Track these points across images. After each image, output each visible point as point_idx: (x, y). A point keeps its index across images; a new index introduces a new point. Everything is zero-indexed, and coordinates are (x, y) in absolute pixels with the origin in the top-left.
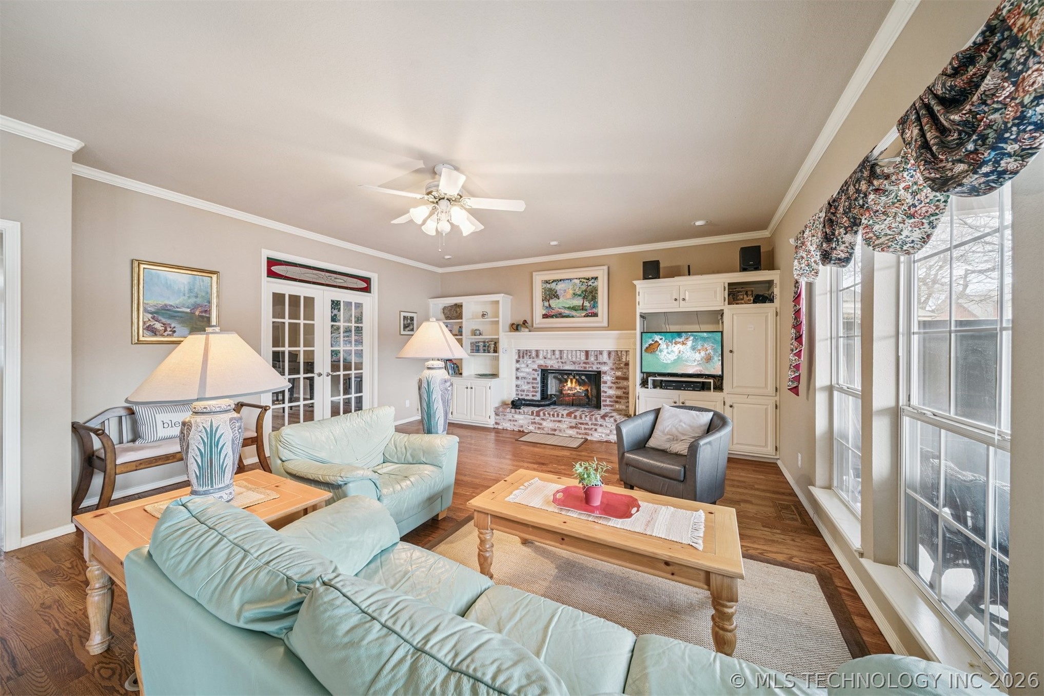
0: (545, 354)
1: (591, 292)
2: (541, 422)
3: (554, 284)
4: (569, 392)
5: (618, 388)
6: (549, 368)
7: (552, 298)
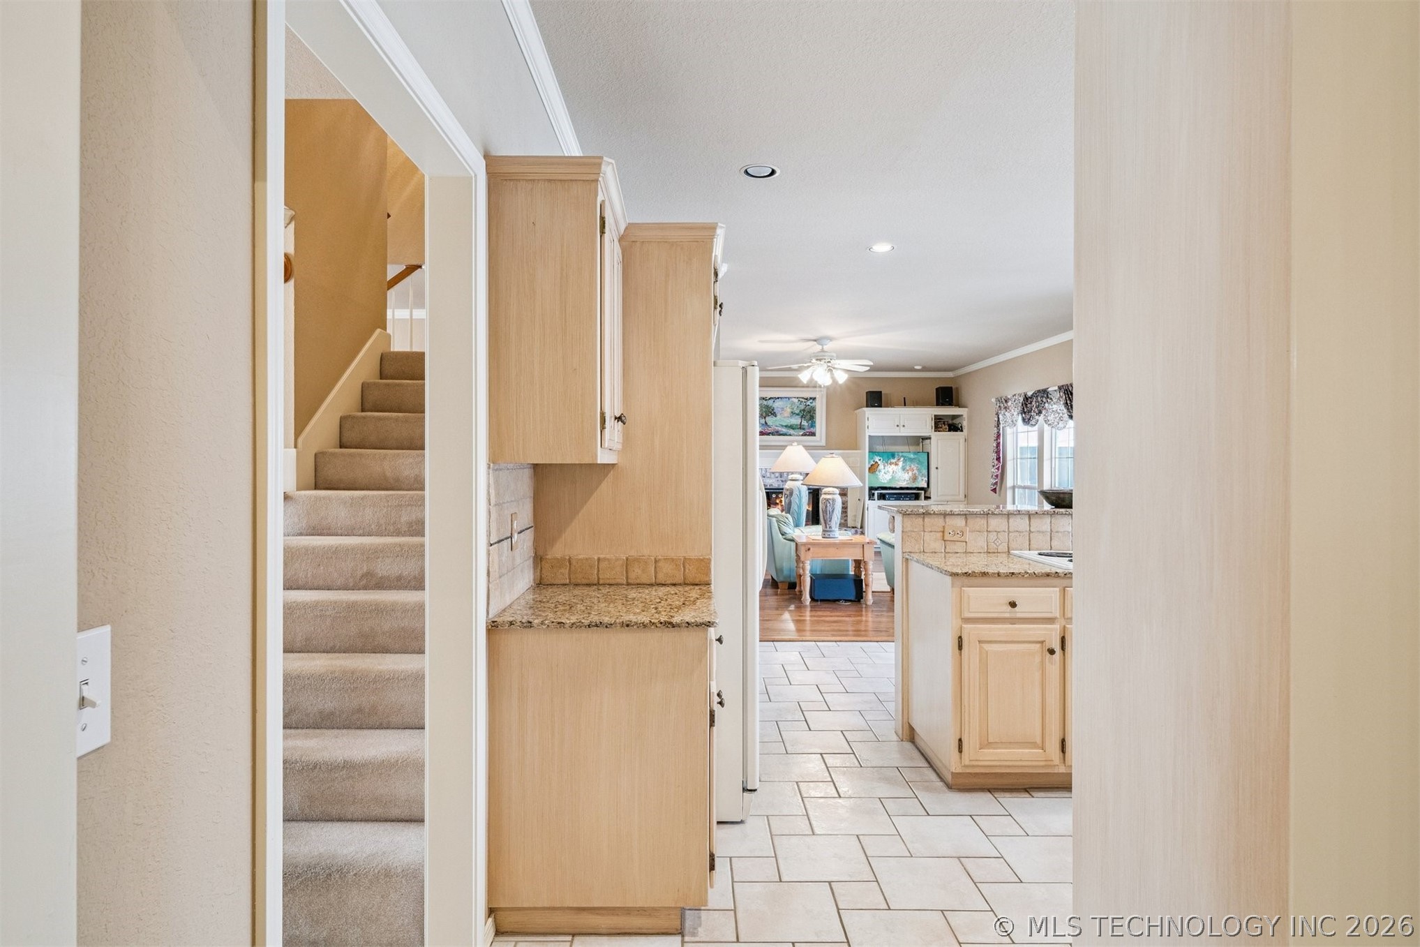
0: (764, 472)
1: (809, 412)
3: (771, 401)
7: (769, 416)
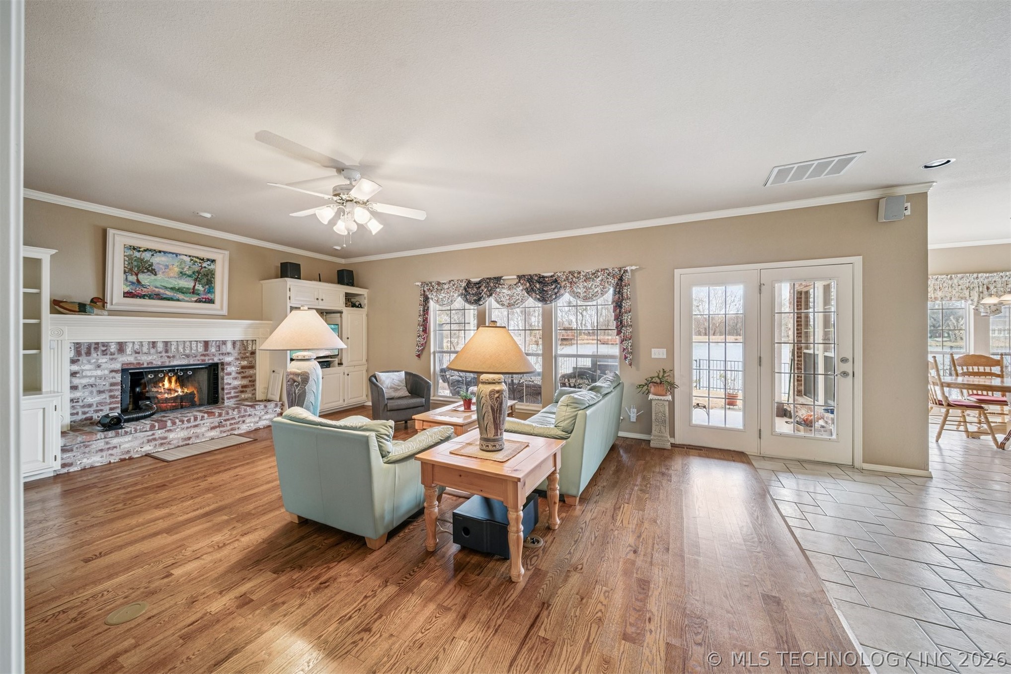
1: (206, 275)
2: (166, 435)
3: (147, 254)
4: (166, 396)
5: (243, 377)
6: (145, 365)
7: (143, 272)
